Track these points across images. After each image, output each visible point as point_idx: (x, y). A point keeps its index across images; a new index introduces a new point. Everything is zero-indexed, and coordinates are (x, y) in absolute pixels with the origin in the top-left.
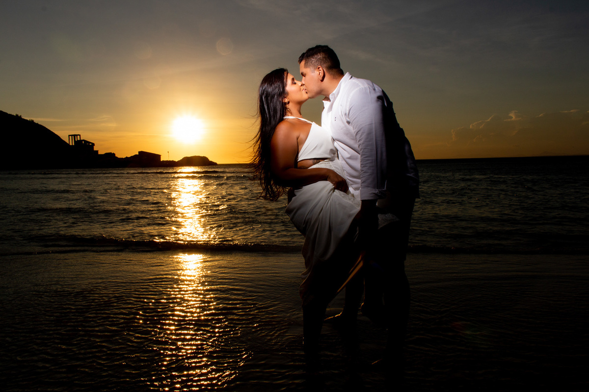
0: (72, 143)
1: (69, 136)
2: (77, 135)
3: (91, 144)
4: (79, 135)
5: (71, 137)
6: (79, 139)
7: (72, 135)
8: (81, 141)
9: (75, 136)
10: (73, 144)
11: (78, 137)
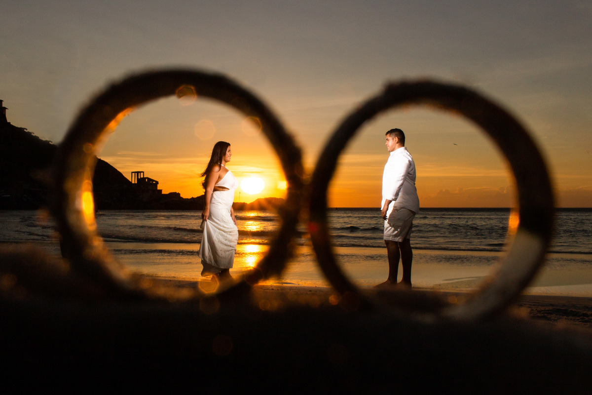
0: (134, 181)
1: (132, 173)
2: (140, 172)
3: (154, 182)
4: (142, 172)
5: (134, 174)
6: (142, 177)
7: (135, 172)
8: (144, 179)
9: (138, 173)
10: (136, 182)
11: (142, 174)
